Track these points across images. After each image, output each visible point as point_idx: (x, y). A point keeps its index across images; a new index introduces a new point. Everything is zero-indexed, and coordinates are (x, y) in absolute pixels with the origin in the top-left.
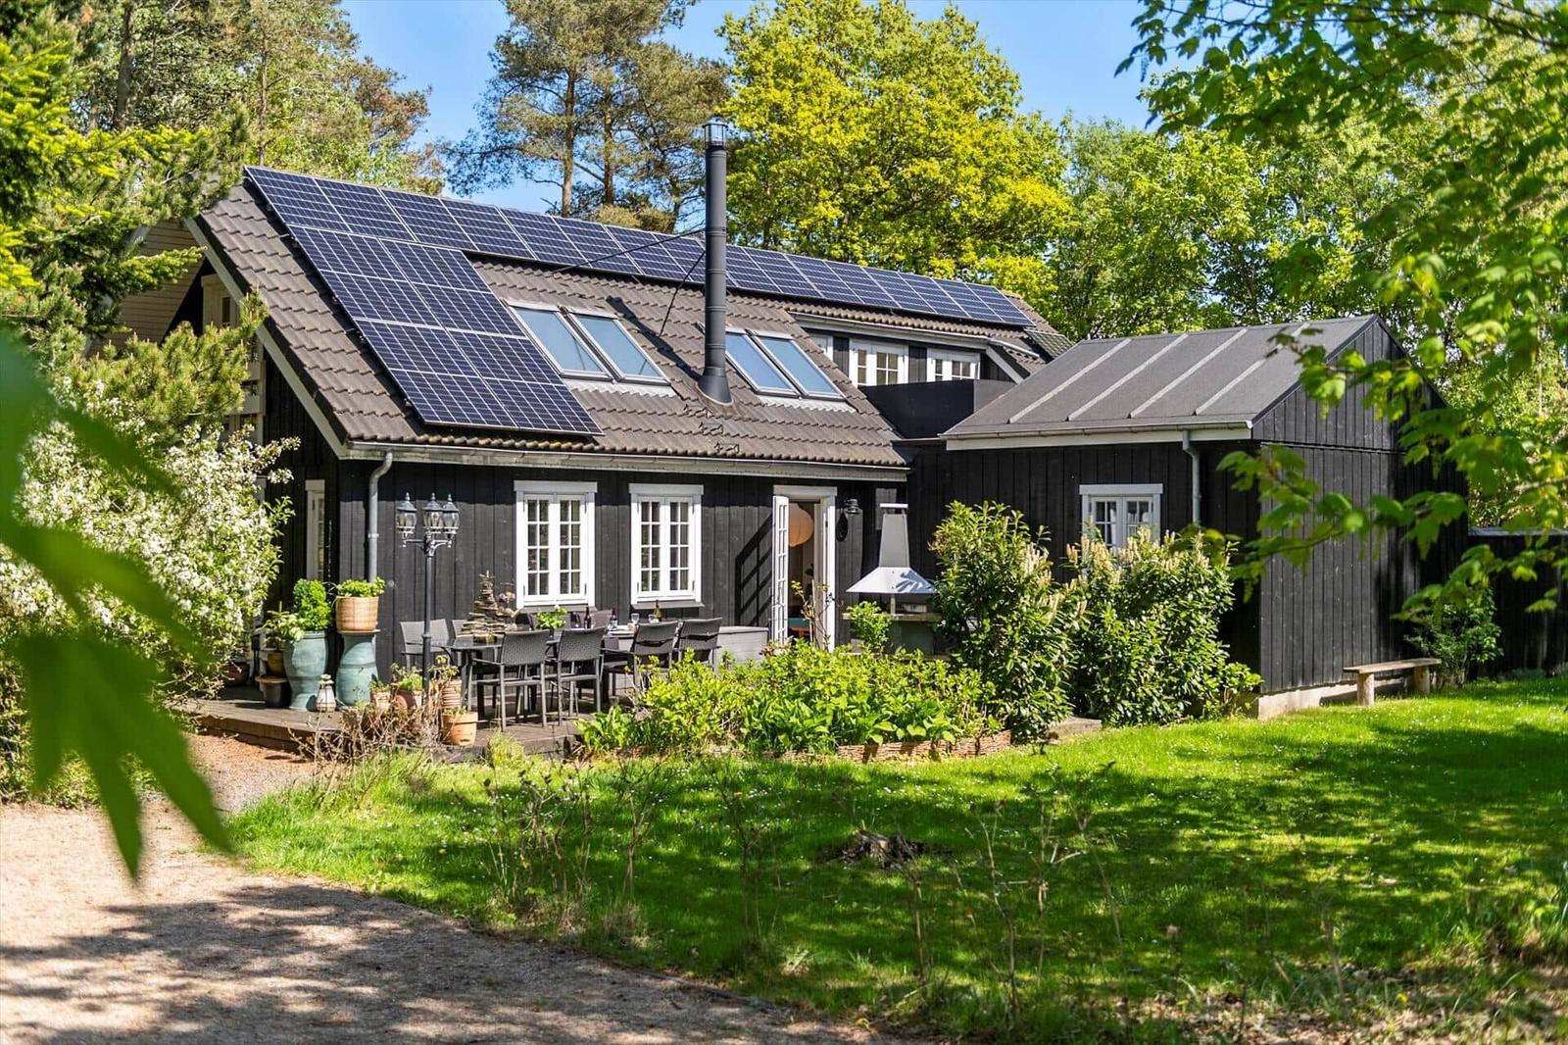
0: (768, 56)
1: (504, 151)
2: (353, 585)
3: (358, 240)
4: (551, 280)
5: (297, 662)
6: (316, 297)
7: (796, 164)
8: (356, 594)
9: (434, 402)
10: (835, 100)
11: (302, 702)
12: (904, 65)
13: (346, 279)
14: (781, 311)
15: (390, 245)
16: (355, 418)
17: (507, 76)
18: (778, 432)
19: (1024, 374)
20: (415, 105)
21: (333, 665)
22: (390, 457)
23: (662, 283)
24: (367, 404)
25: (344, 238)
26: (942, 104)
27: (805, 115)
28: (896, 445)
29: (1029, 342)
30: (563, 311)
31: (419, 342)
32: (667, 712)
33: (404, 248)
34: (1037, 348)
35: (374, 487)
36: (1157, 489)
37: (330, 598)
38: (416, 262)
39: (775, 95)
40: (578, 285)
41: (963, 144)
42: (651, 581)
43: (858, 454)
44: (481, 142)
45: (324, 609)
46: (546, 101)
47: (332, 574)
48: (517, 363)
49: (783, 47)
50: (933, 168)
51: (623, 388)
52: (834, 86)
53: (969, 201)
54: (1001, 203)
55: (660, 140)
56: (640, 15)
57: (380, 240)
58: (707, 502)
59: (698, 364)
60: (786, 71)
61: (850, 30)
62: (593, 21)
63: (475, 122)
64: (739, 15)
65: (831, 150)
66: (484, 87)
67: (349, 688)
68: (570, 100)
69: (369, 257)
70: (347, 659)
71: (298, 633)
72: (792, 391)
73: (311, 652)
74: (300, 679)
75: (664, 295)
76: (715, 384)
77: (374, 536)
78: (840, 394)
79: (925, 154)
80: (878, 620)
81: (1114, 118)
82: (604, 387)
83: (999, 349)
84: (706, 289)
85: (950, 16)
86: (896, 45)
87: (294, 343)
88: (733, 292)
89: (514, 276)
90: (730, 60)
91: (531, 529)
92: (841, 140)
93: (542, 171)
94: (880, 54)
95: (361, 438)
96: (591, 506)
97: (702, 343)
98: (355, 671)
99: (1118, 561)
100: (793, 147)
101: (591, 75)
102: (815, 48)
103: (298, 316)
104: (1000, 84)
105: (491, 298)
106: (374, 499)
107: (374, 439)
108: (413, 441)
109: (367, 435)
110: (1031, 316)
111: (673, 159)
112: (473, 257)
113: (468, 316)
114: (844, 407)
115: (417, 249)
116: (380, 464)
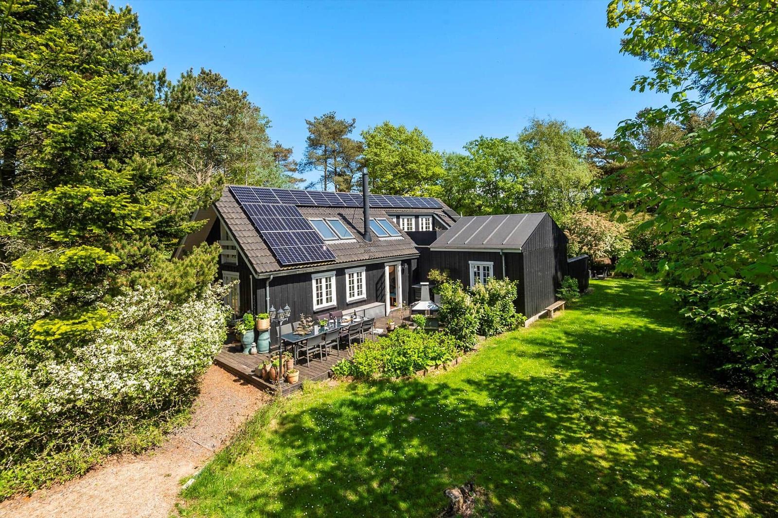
0: (373, 141)
1: (311, 163)
2: (261, 315)
3: (264, 206)
4: (321, 210)
5: (244, 340)
6: (250, 225)
7: (382, 166)
8: (262, 319)
9: (286, 257)
10: (390, 150)
11: (246, 352)
12: (405, 142)
13: (259, 219)
14: (383, 211)
15: (273, 206)
16: (260, 266)
17: (310, 146)
18: (385, 249)
19: (450, 226)
20: (289, 151)
21: (256, 340)
22: (272, 276)
23: (351, 207)
24: (264, 260)
25: (259, 206)
26: (415, 150)
27: (383, 155)
28: (416, 248)
29: (443, 211)
30: (324, 220)
31: (281, 237)
32: (361, 367)
33: (278, 206)
34: (446, 213)
35: (267, 284)
36: (492, 263)
37: (255, 320)
38: (281, 210)
39: (375, 150)
40: (328, 211)
41: (421, 160)
42: (352, 295)
43: (407, 252)
44: (305, 162)
45: (253, 323)
46: (320, 152)
47: (255, 313)
48: (311, 239)
49: (377, 139)
50: (414, 166)
51: (342, 242)
52: (389, 147)
53: (423, 172)
54: (430, 173)
55: (347, 159)
56: (342, 131)
57: (270, 205)
58: (366, 271)
59: (362, 231)
60: (378, 144)
61: (392, 134)
62: (330, 133)
63: (303, 157)
64: (365, 131)
65: (389, 163)
66: (304, 149)
67: (261, 347)
68: (325, 151)
69: (267, 211)
70: (260, 338)
71: (244, 332)
72: (388, 235)
73: (249, 336)
74: (245, 345)
75: (352, 211)
76: (367, 237)
77: (268, 299)
78: (400, 234)
79: (412, 163)
80: (422, 318)
81: (455, 151)
82: (337, 242)
83: (437, 215)
84: (364, 207)
85: (416, 130)
86: (403, 137)
87: (241, 242)
88: (370, 207)
89: (310, 210)
90: (363, 141)
91: (317, 287)
92: (392, 160)
93: (319, 168)
94: (400, 139)
95: (262, 272)
96: (334, 277)
97: (363, 224)
98: (263, 342)
99: (487, 289)
100: (380, 162)
101: (330, 146)
102: (384, 138)
103: (243, 232)
104: (428, 145)
105: (303, 219)
106: (268, 288)
107: (267, 272)
108: (279, 270)
109: (264, 271)
110: (443, 204)
111: (351, 164)
112: (298, 206)
113: (296, 226)
114: (401, 238)
115: (281, 206)
116: (269, 278)
